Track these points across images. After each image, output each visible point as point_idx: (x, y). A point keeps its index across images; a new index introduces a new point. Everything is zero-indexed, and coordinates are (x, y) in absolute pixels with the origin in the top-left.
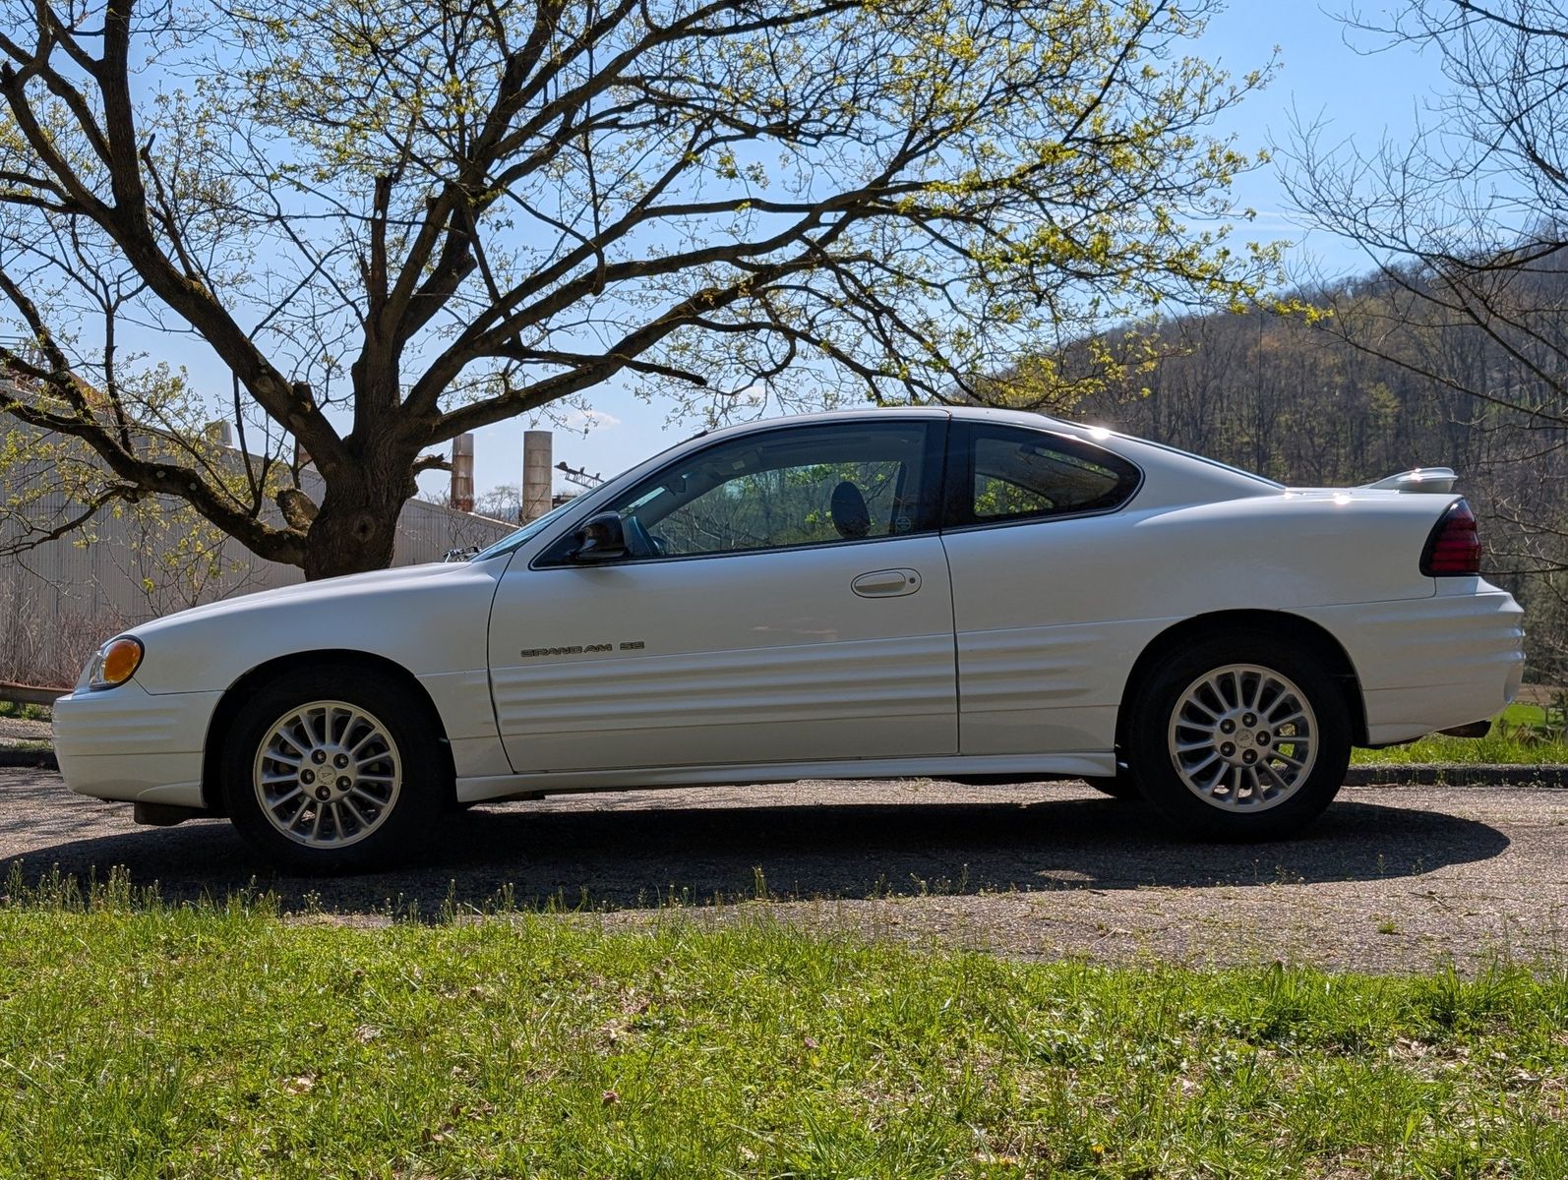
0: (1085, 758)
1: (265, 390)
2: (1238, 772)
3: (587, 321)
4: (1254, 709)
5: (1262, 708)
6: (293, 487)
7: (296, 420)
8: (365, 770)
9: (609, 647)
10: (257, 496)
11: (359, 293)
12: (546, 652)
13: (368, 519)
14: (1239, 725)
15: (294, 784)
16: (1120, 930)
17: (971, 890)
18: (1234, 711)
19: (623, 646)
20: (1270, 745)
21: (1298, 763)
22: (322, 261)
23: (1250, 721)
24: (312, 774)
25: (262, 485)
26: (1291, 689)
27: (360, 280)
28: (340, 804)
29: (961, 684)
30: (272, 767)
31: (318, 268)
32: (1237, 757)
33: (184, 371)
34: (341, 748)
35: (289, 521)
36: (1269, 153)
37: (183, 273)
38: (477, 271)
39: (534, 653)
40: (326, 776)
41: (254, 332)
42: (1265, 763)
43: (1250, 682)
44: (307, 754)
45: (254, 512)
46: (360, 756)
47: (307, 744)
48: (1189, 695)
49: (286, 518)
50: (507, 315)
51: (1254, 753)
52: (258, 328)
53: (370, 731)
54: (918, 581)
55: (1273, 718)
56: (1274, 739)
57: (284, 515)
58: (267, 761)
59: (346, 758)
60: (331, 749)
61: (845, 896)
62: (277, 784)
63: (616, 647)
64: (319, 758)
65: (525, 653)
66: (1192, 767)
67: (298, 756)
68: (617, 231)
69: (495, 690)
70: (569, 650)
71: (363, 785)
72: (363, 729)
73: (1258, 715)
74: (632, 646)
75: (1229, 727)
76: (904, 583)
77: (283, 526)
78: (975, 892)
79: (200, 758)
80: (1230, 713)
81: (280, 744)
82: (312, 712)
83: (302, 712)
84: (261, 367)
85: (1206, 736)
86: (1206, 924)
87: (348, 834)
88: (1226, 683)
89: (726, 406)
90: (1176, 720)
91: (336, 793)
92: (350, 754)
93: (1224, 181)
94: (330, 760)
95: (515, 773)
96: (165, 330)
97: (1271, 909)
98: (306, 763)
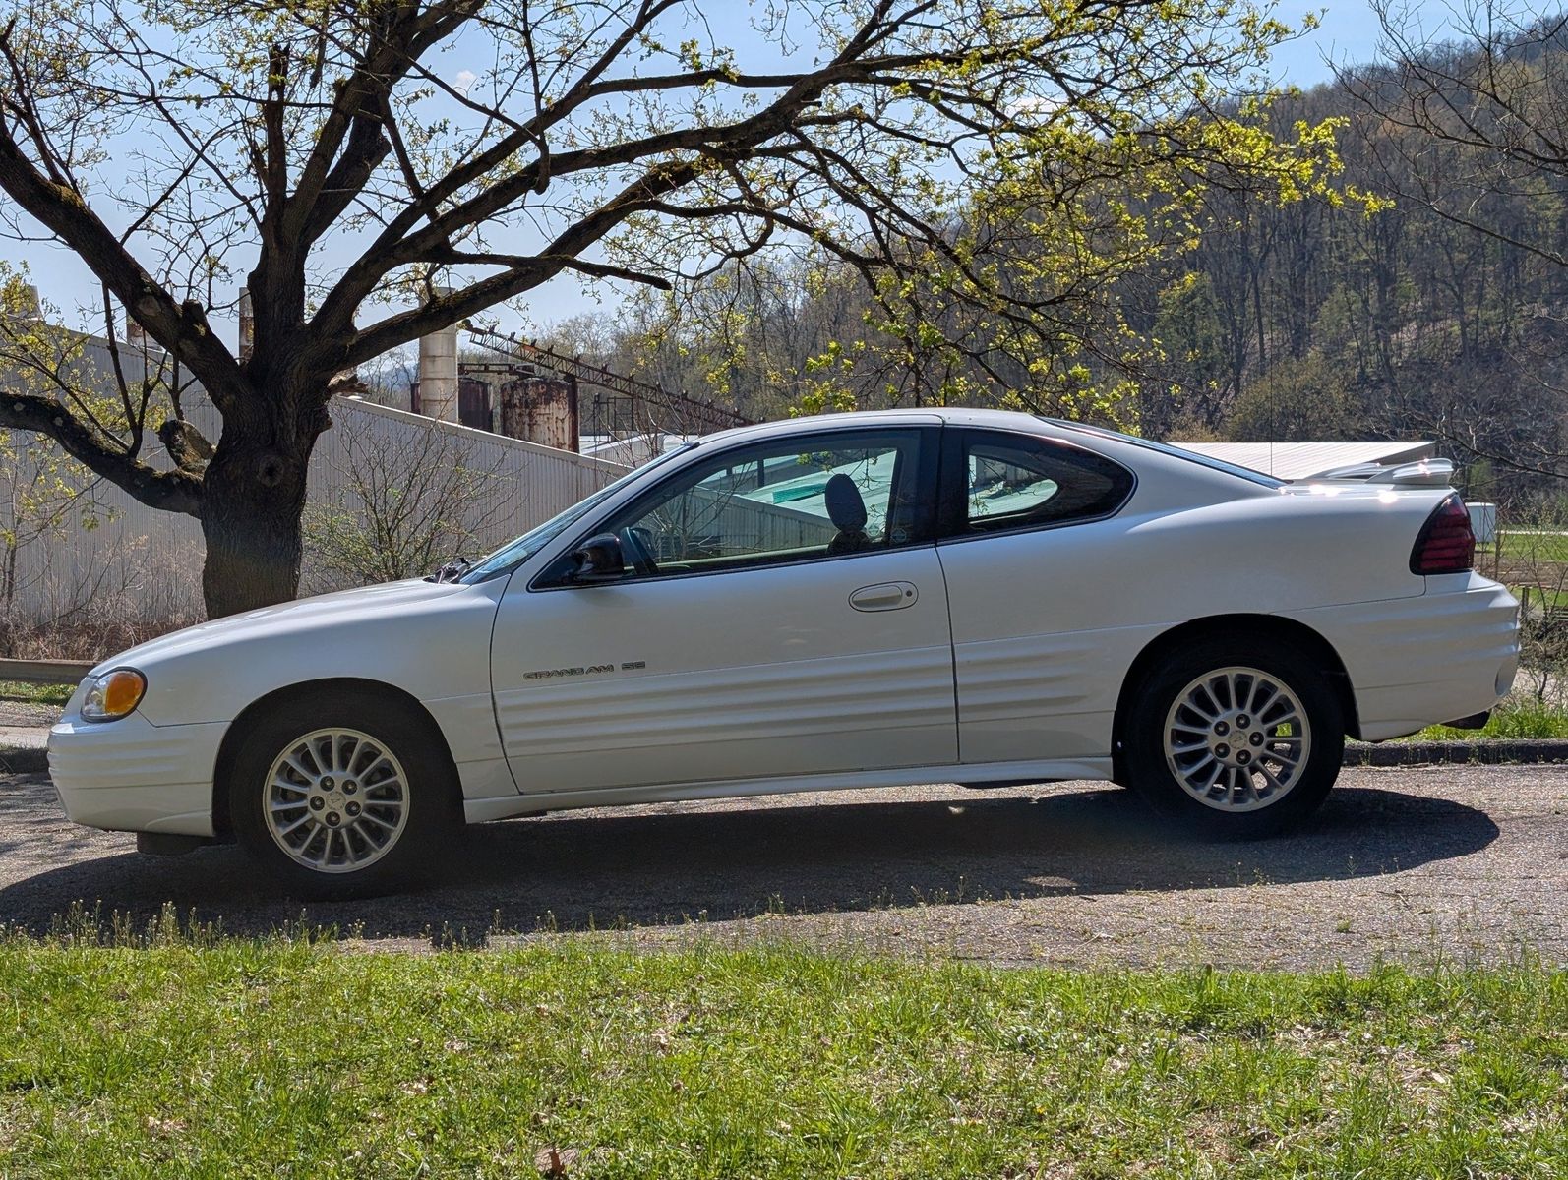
0: (1080, 763)
1: (151, 312)
2: (1233, 772)
3: (523, 207)
4: (1247, 710)
5: (1255, 709)
6: (175, 417)
7: (188, 347)
8: (372, 795)
9: (611, 668)
10: (137, 429)
11: (250, 186)
12: (549, 674)
13: (273, 459)
14: (1233, 726)
15: (303, 812)
16: (1103, 935)
17: (969, 899)
18: (1228, 713)
19: (626, 666)
20: (1264, 745)
21: (1291, 762)
22: (204, 147)
23: (1243, 722)
24: (321, 799)
25: (142, 417)
26: (1283, 690)
27: (249, 167)
28: (352, 832)
29: (959, 694)
30: (282, 795)
31: (200, 155)
32: (1232, 758)
33: (25, 267)
34: (348, 774)
35: (178, 461)
36: (1317, 17)
37: (47, 175)
38: (391, 158)
39: (537, 675)
40: (336, 802)
41: (127, 235)
42: (1259, 763)
43: (1243, 684)
44: (316, 781)
45: (134, 451)
46: (368, 782)
47: (315, 771)
48: (1183, 698)
49: (172, 456)
50: (432, 215)
51: (1248, 754)
52: (131, 230)
53: (376, 756)
54: (914, 595)
55: (1266, 719)
56: (1267, 739)
57: (170, 452)
58: (275, 788)
59: (353, 783)
60: (339, 775)
61: (851, 908)
62: (286, 812)
63: (618, 666)
64: (327, 784)
65: (528, 676)
66: (1187, 769)
67: (306, 783)
68: (562, 109)
69: (499, 711)
70: (571, 672)
71: (371, 810)
72: (370, 755)
73: (1251, 716)
74: (633, 666)
75: (1222, 729)
76: (900, 597)
77: (173, 467)
78: (973, 901)
79: (210, 788)
80: (1224, 715)
81: (288, 772)
82: (318, 739)
83: (309, 739)
84: (144, 285)
85: (1201, 738)
86: (1182, 927)
87: (360, 858)
88: (1220, 686)
89: (689, 290)
90: (1171, 723)
91: (345, 818)
92: (358, 780)
93: (1262, 56)
94: (338, 786)
95: (521, 793)
96: (22, 239)
97: (1247, 910)
98: (314, 790)
